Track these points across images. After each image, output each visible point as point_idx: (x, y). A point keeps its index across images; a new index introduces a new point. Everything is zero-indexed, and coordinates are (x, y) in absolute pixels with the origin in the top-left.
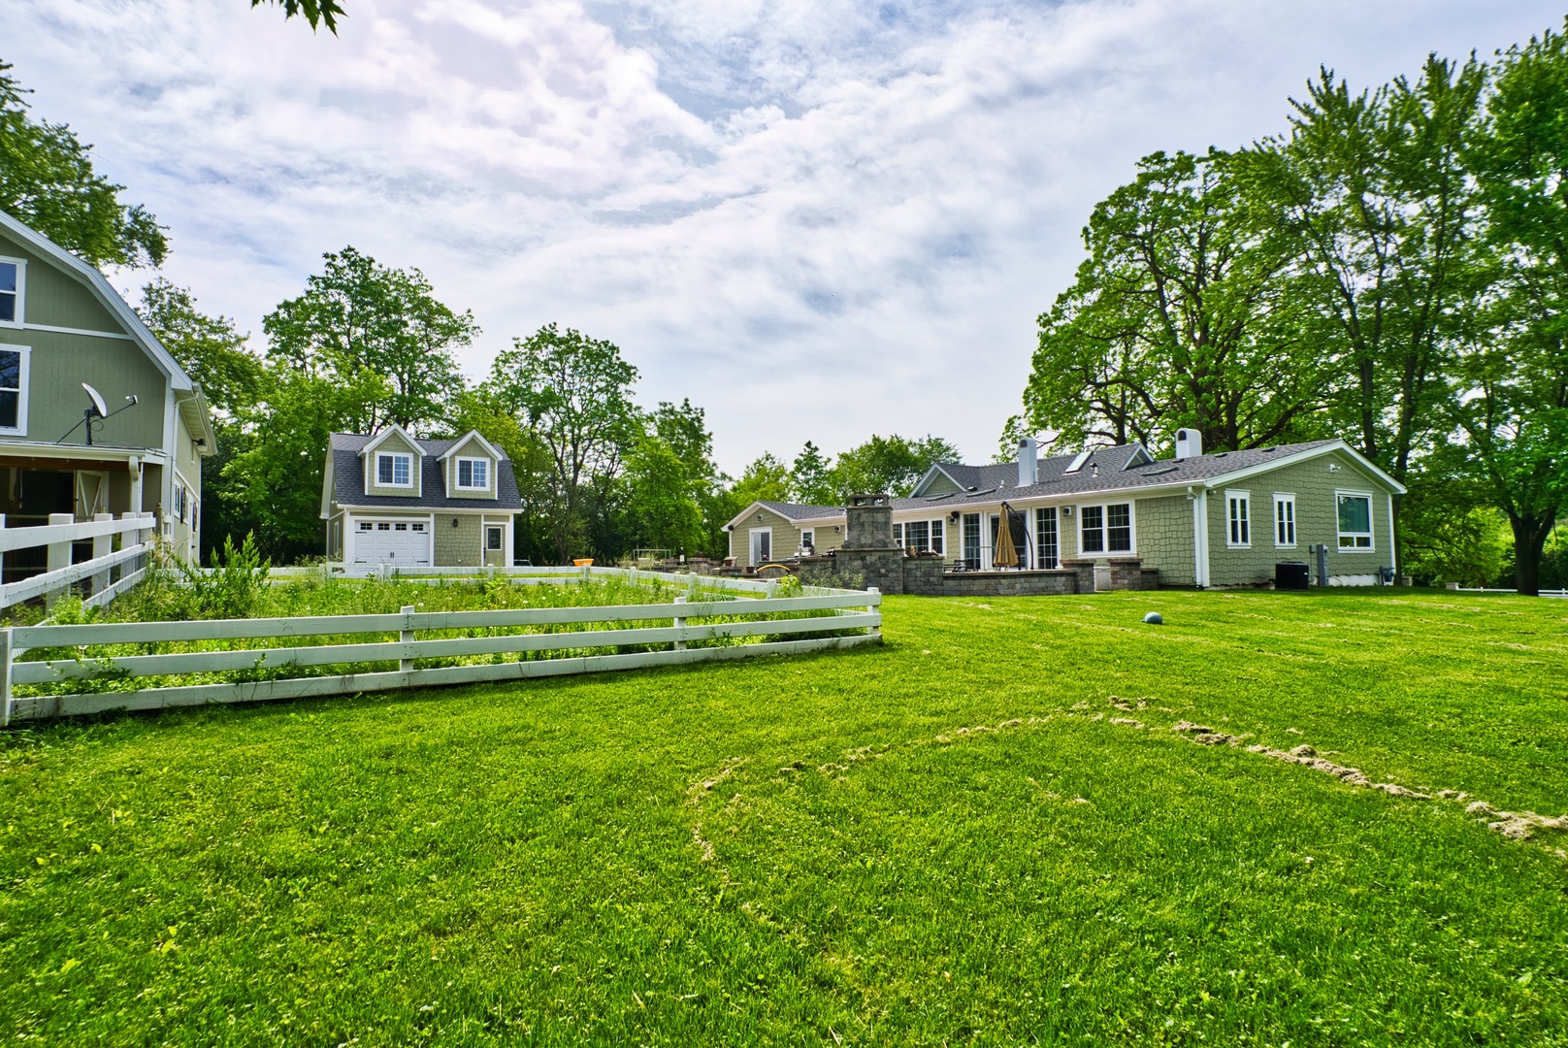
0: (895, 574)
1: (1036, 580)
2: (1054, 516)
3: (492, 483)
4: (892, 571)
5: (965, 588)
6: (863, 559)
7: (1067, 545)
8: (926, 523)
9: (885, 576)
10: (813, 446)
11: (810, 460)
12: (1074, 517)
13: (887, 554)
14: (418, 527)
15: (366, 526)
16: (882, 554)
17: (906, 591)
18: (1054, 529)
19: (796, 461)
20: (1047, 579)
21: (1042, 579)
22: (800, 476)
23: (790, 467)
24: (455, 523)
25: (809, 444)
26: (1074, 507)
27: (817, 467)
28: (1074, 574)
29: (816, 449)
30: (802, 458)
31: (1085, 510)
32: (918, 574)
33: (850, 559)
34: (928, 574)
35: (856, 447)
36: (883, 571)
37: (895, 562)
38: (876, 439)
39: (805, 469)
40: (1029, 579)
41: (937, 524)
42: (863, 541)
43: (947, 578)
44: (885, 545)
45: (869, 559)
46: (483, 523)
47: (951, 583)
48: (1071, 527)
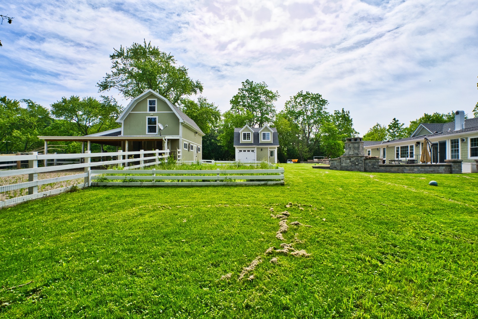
0: (361, 165)
1: (428, 167)
2: (458, 143)
3: (271, 139)
4: (360, 163)
5: (388, 170)
6: (350, 159)
7: (464, 154)
8: (408, 146)
9: (358, 165)
10: (396, 120)
11: (395, 125)
12: (467, 142)
13: (358, 158)
14: (253, 151)
15: (241, 151)
16: (356, 158)
17: (366, 171)
18: (458, 147)
19: (389, 126)
20: (434, 167)
21: (431, 167)
22: (391, 131)
23: (388, 128)
24: (262, 150)
25: (394, 119)
26: (467, 138)
27: (398, 127)
28: (450, 166)
29: (398, 121)
30: (391, 124)
31: (472, 140)
32: (370, 164)
33: (346, 159)
34: (373, 165)
35: (419, 119)
36: (357, 163)
37: (361, 160)
38: (425, 115)
39: (393, 128)
40: (424, 167)
41: (412, 147)
42: (350, 153)
43: (381, 166)
44: (358, 154)
45: (352, 159)
46: (269, 150)
47: (382, 168)
48: (465, 147)
